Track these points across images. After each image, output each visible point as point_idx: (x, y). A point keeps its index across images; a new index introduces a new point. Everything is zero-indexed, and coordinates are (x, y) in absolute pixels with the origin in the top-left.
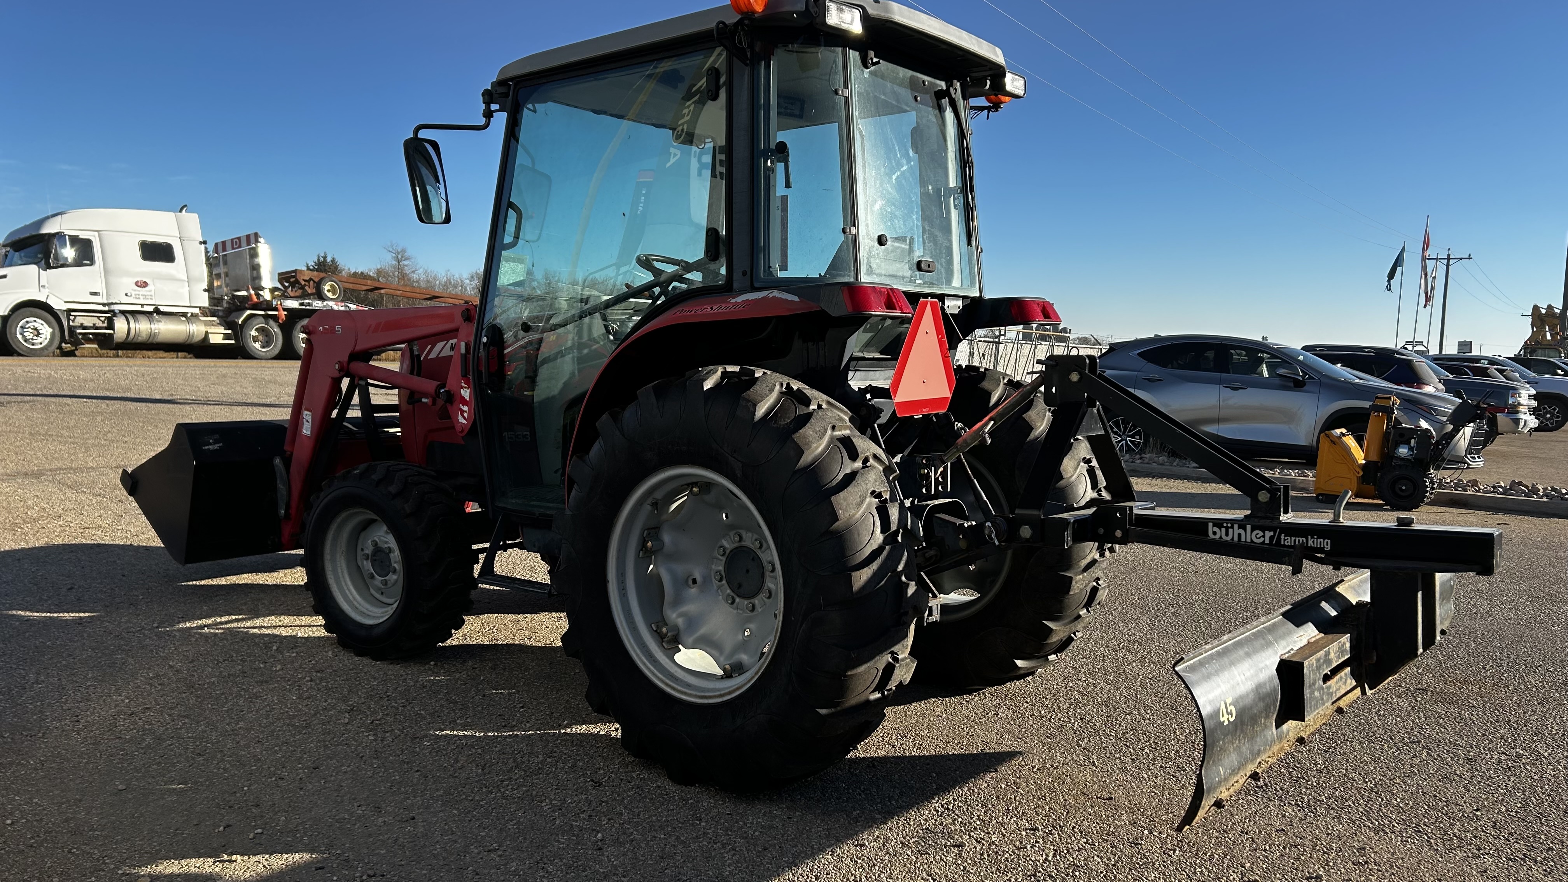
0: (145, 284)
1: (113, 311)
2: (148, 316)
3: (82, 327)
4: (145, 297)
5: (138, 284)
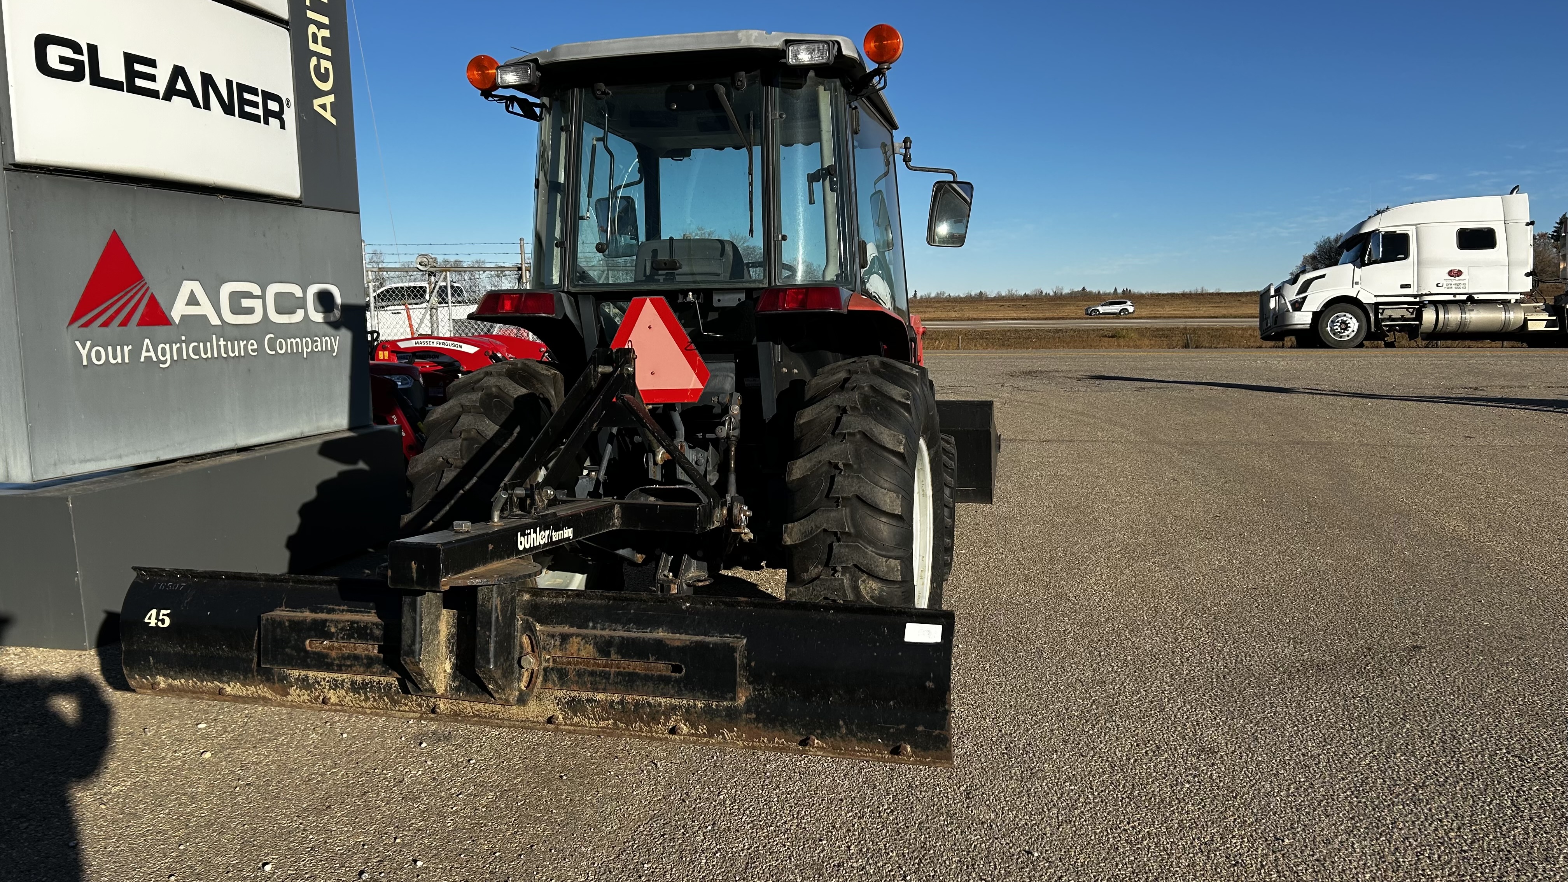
0: (1459, 273)
1: (1422, 302)
2: (1461, 304)
3: (1390, 319)
4: (1458, 286)
5: (1451, 273)
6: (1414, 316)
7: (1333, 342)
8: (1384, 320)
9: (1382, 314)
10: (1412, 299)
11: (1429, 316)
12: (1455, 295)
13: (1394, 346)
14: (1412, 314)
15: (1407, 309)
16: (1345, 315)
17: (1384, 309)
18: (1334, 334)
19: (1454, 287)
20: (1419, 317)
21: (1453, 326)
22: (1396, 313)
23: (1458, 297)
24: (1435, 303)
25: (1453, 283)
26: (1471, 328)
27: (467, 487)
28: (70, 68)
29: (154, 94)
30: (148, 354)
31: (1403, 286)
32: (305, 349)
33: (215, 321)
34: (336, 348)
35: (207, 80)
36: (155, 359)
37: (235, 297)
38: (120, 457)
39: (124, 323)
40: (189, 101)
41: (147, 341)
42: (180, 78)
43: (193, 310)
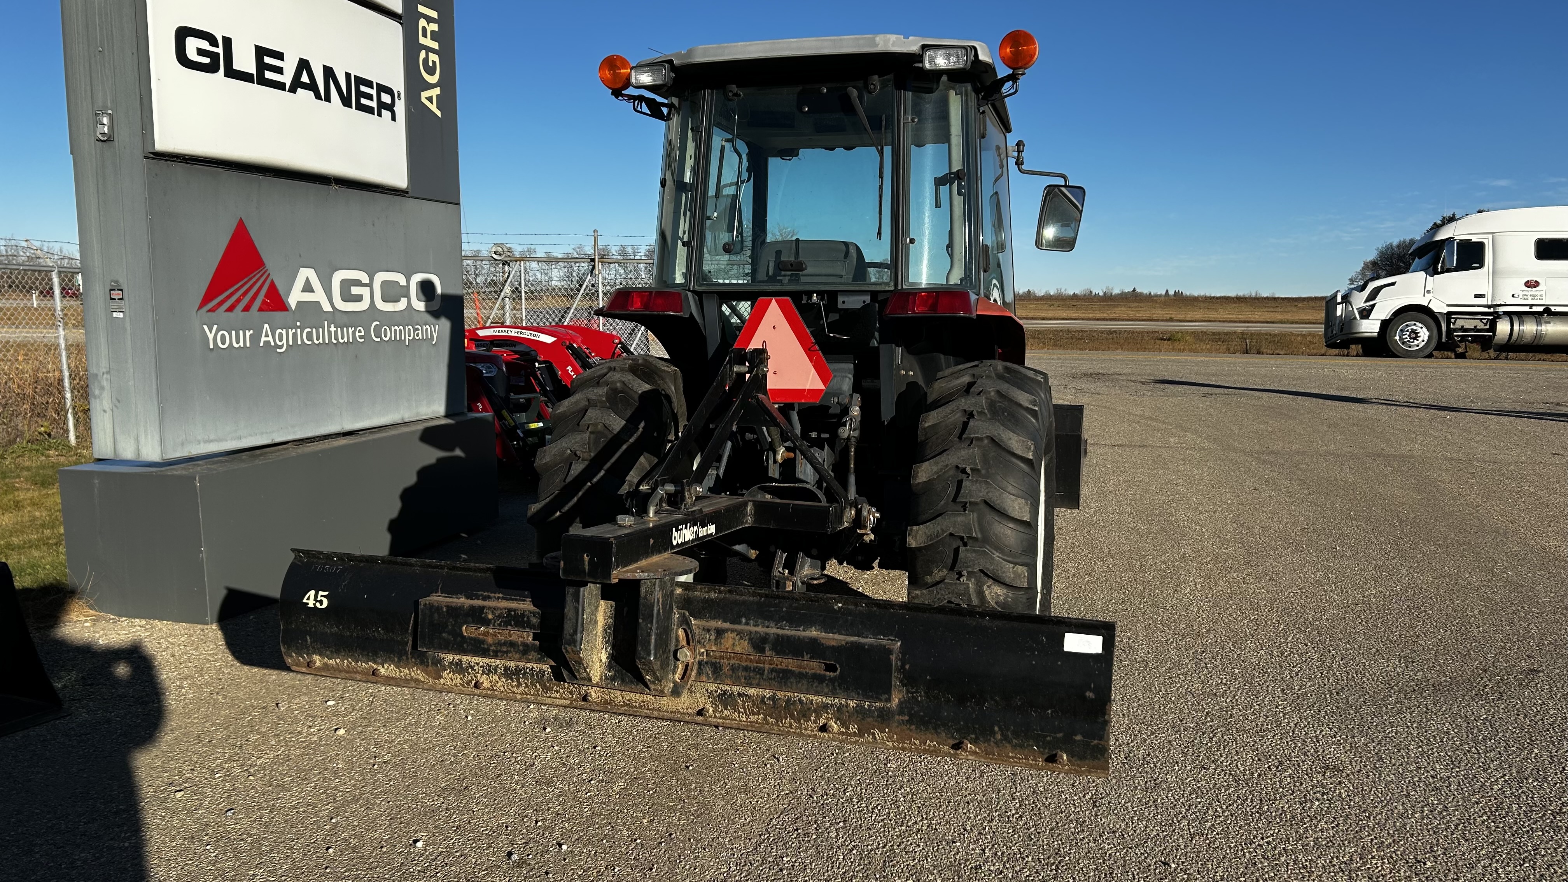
0: (1537, 284)
1: (1496, 313)
2: (1537, 316)
3: (1463, 329)
4: (1534, 297)
5: (1528, 284)
6: (1487, 327)
7: (1401, 351)
8: (1455, 330)
9: (1454, 324)
10: (1486, 310)
11: (1503, 327)
12: (1531, 306)
13: (1465, 358)
14: (1486, 324)
15: (1481, 319)
16: (1415, 324)
17: (1456, 319)
18: (1403, 343)
19: (1530, 298)
20: (1493, 328)
21: (1528, 339)
22: (1469, 324)
23: (1535, 309)
24: (1509, 314)
25: (1529, 294)
26: (1547, 341)
27: (595, 480)
28: (206, 60)
29: (280, 86)
30: (267, 339)
31: (1476, 296)
32: (407, 337)
33: (327, 308)
34: (435, 336)
35: (329, 72)
36: (273, 344)
37: (346, 285)
38: (240, 438)
39: (247, 309)
40: (312, 93)
41: (266, 326)
42: (305, 71)
43: (308, 297)
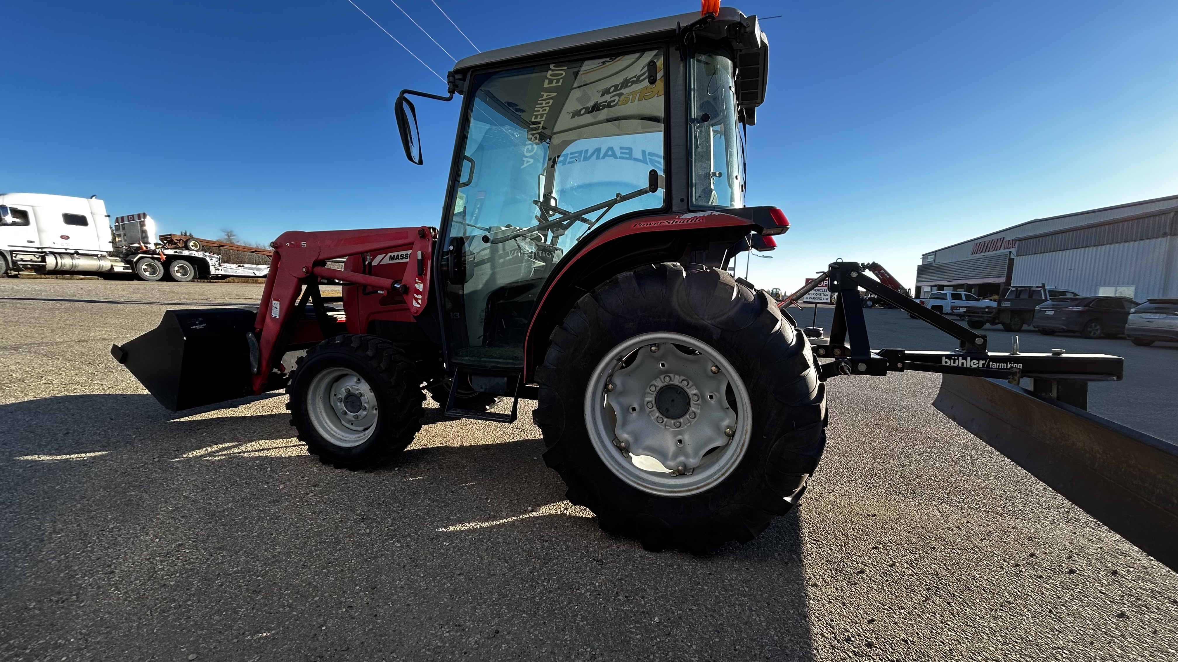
0: (68, 238)
1: (45, 252)
2: (71, 255)
4: (68, 244)
5: (62, 237)
6: (40, 260)
8: (18, 261)
9: (15, 257)
11: (50, 260)
12: (66, 249)
14: (38, 258)
15: (34, 255)
17: (17, 254)
20: (43, 260)
21: (68, 267)
22: (27, 257)
23: (68, 251)
24: (53, 253)
25: (64, 243)
31: (29, 242)
